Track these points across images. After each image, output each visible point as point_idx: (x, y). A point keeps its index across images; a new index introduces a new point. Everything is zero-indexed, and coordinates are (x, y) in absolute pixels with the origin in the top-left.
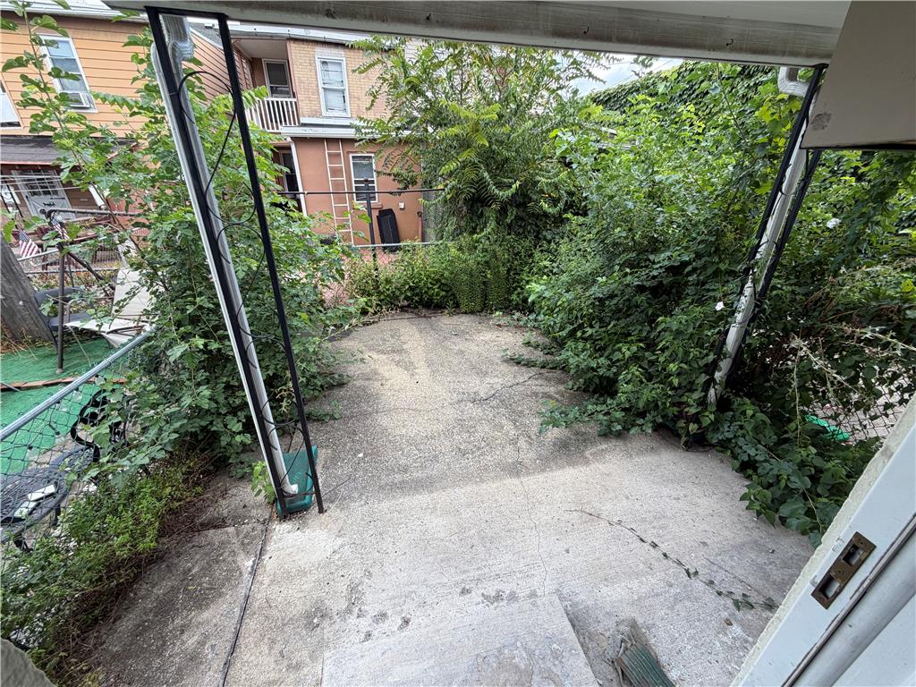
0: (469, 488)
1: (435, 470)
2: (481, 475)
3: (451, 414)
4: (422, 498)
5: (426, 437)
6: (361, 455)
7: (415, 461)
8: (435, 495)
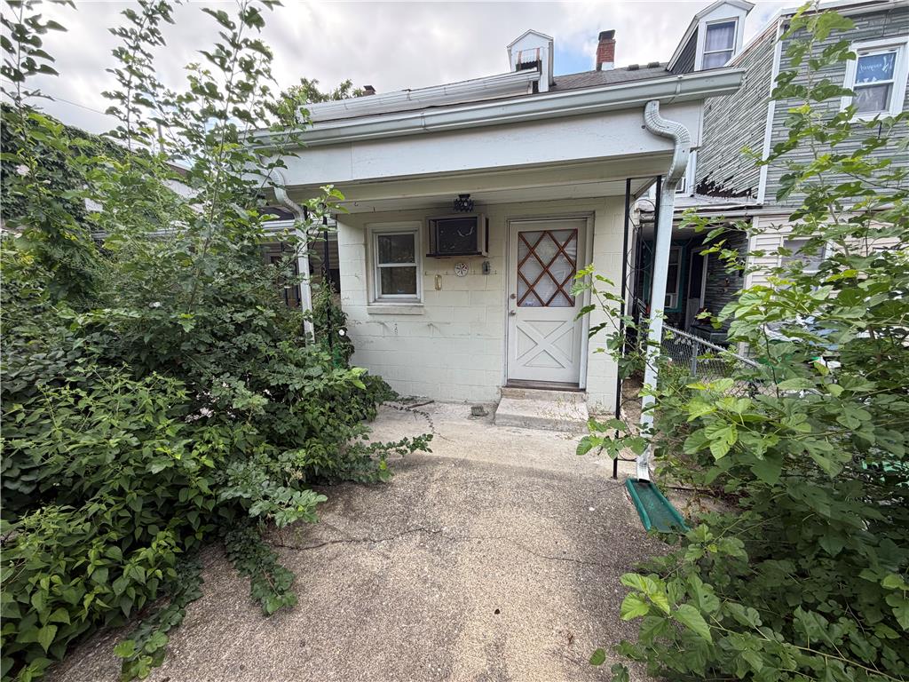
0: (503, 463)
1: (523, 479)
2: (487, 468)
3: (480, 525)
4: (537, 467)
5: (519, 507)
6: (591, 509)
7: (538, 489)
8: (529, 466)
